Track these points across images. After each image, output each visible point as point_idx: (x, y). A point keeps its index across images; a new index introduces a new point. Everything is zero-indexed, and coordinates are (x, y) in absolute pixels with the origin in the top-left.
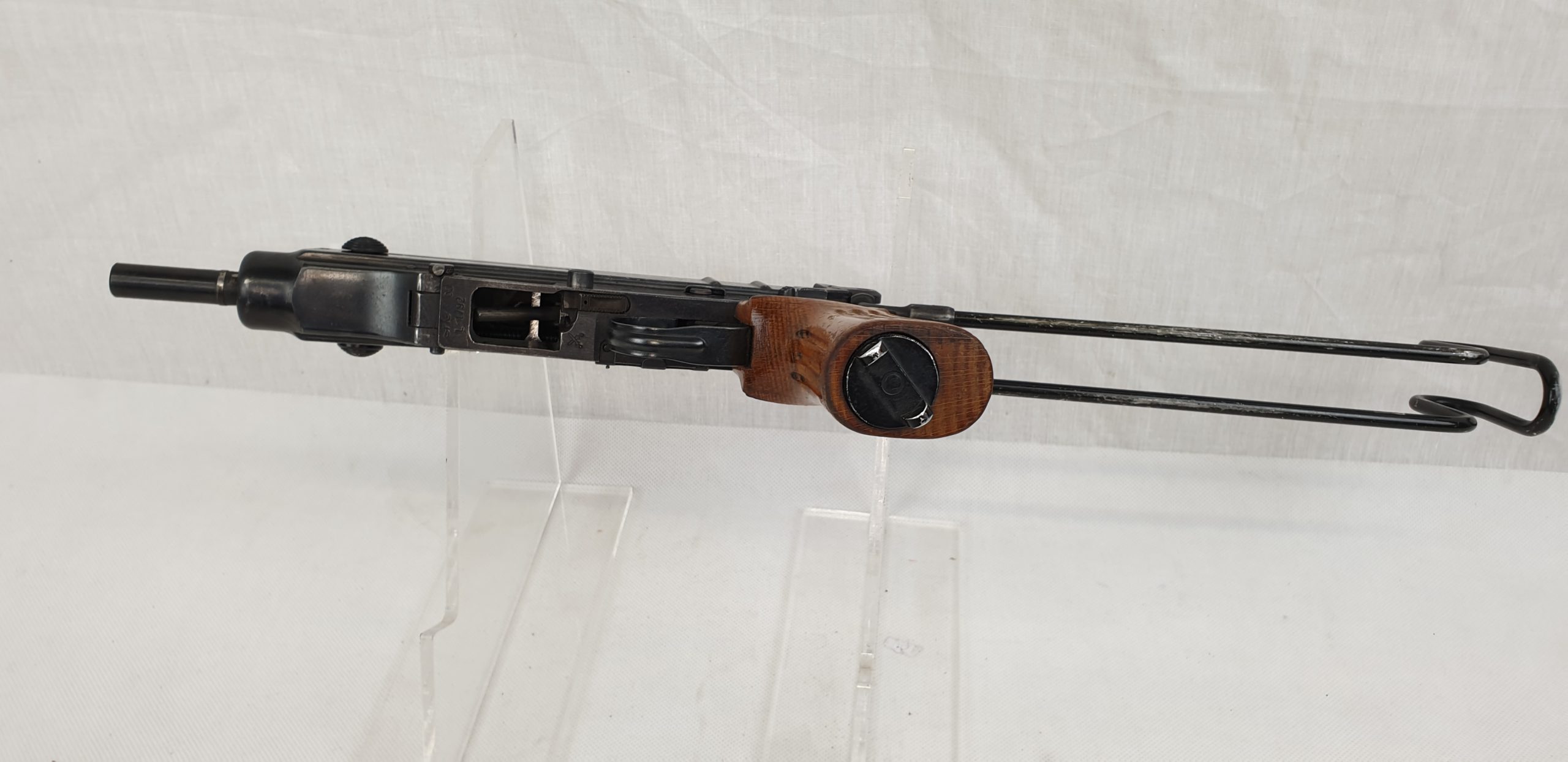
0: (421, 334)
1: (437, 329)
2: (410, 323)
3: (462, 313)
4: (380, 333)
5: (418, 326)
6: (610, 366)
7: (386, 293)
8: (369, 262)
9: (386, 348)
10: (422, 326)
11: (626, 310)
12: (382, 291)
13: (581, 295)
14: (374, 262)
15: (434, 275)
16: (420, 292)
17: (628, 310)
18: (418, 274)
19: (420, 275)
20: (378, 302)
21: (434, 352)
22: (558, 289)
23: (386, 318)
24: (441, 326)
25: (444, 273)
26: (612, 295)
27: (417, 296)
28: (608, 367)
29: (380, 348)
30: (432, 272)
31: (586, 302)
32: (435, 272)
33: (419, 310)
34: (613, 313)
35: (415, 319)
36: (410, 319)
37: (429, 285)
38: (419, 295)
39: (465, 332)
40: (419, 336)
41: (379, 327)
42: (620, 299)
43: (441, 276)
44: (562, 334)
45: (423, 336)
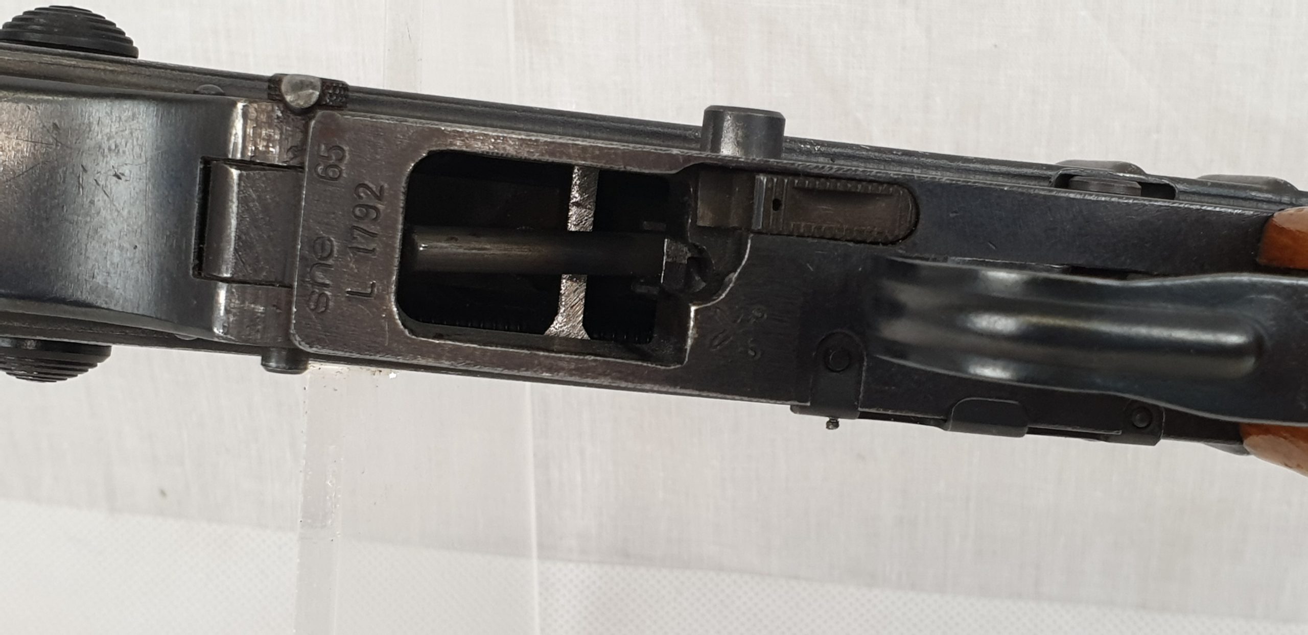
0: (236, 302)
1: (291, 287)
2: (199, 268)
3: (373, 235)
4: (100, 302)
5: (227, 275)
6: (841, 421)
7: (126, 170)
8: (78, 72)
9: (119, 352)
10: (240, 276)
11: (902, 234)
12: (113, 161)
13: (763, 179)
14: (91, 74)
15: (287, 107)
16: (240, 164)
17: (911, 233)
18: (234, 104)
19: (240, 106)
20: (100, 200)
21: (273, 364)
22: (688, 158)
23: (121, 248)
24: (302, 281)
25: (319, 104)
26: (860, 181)
27: (227, 174)
28: (833, 424)
29: (102, 353)
30: (281, 100)
31: (777, 204)
32: (289, 98)
33: (234, 222)
34: (864, 242)
35: (219, 252)
36: (200, 254)
37: (269, 139)
38: (235, 173)
39: (382, 298)
40: (227, 311)
41: (99, 279)
42: (890, 195)
43: (306, 113)
44: (693, 309)
45: (242, 311)
